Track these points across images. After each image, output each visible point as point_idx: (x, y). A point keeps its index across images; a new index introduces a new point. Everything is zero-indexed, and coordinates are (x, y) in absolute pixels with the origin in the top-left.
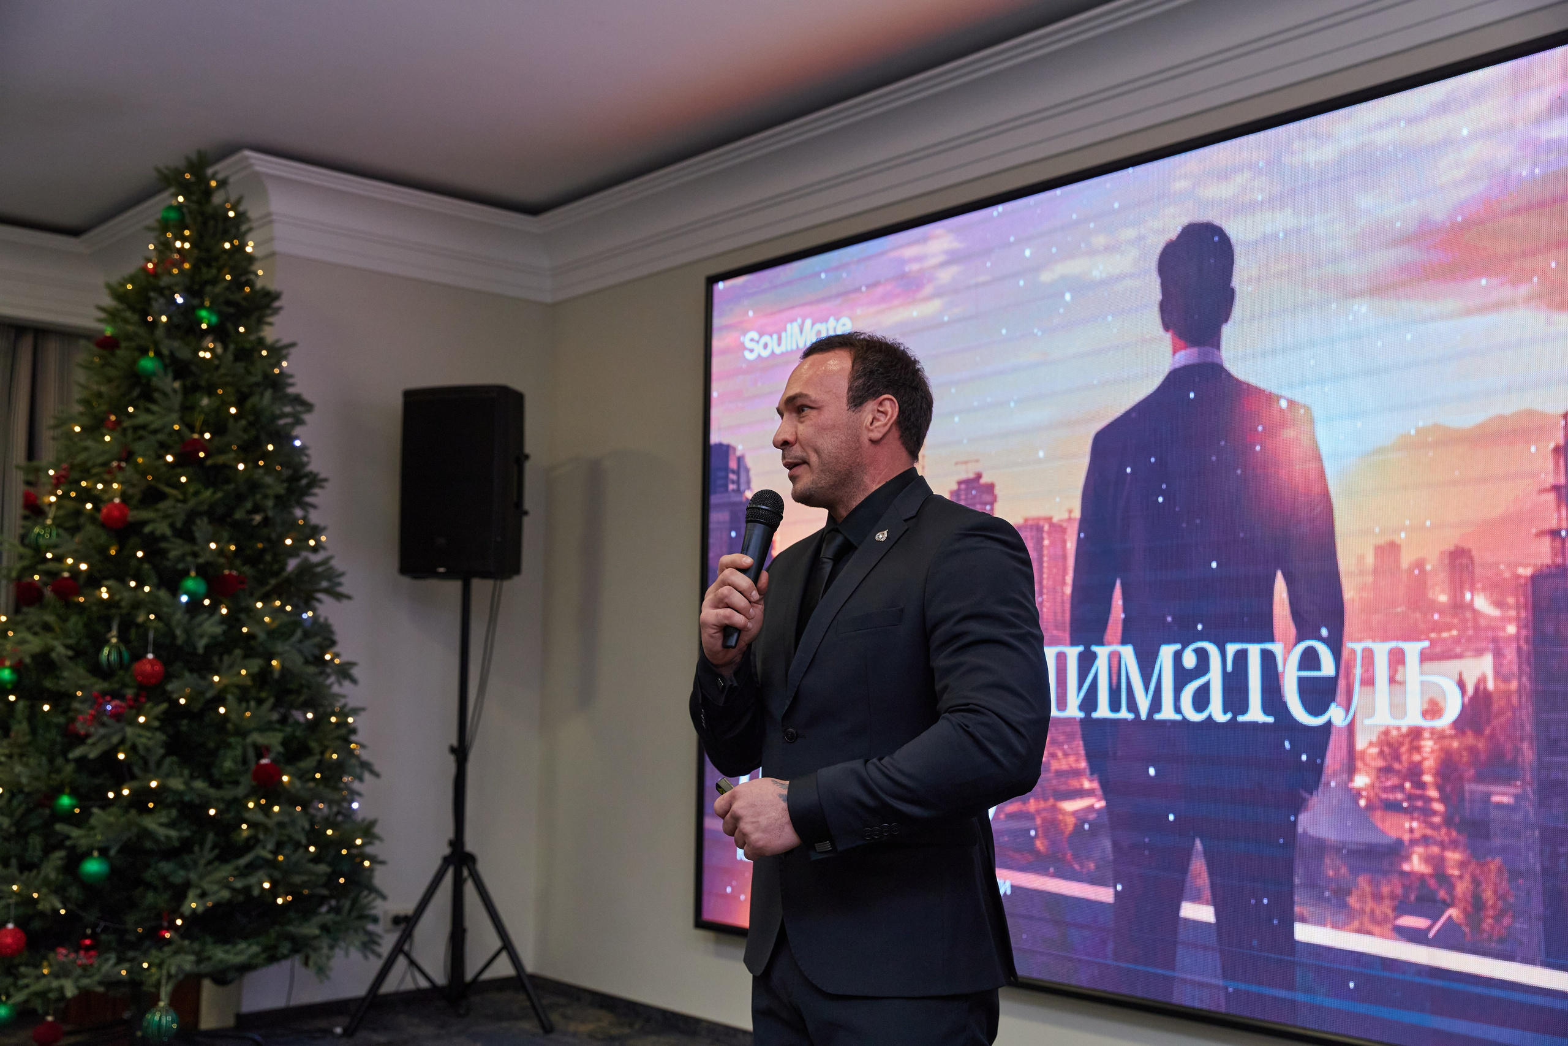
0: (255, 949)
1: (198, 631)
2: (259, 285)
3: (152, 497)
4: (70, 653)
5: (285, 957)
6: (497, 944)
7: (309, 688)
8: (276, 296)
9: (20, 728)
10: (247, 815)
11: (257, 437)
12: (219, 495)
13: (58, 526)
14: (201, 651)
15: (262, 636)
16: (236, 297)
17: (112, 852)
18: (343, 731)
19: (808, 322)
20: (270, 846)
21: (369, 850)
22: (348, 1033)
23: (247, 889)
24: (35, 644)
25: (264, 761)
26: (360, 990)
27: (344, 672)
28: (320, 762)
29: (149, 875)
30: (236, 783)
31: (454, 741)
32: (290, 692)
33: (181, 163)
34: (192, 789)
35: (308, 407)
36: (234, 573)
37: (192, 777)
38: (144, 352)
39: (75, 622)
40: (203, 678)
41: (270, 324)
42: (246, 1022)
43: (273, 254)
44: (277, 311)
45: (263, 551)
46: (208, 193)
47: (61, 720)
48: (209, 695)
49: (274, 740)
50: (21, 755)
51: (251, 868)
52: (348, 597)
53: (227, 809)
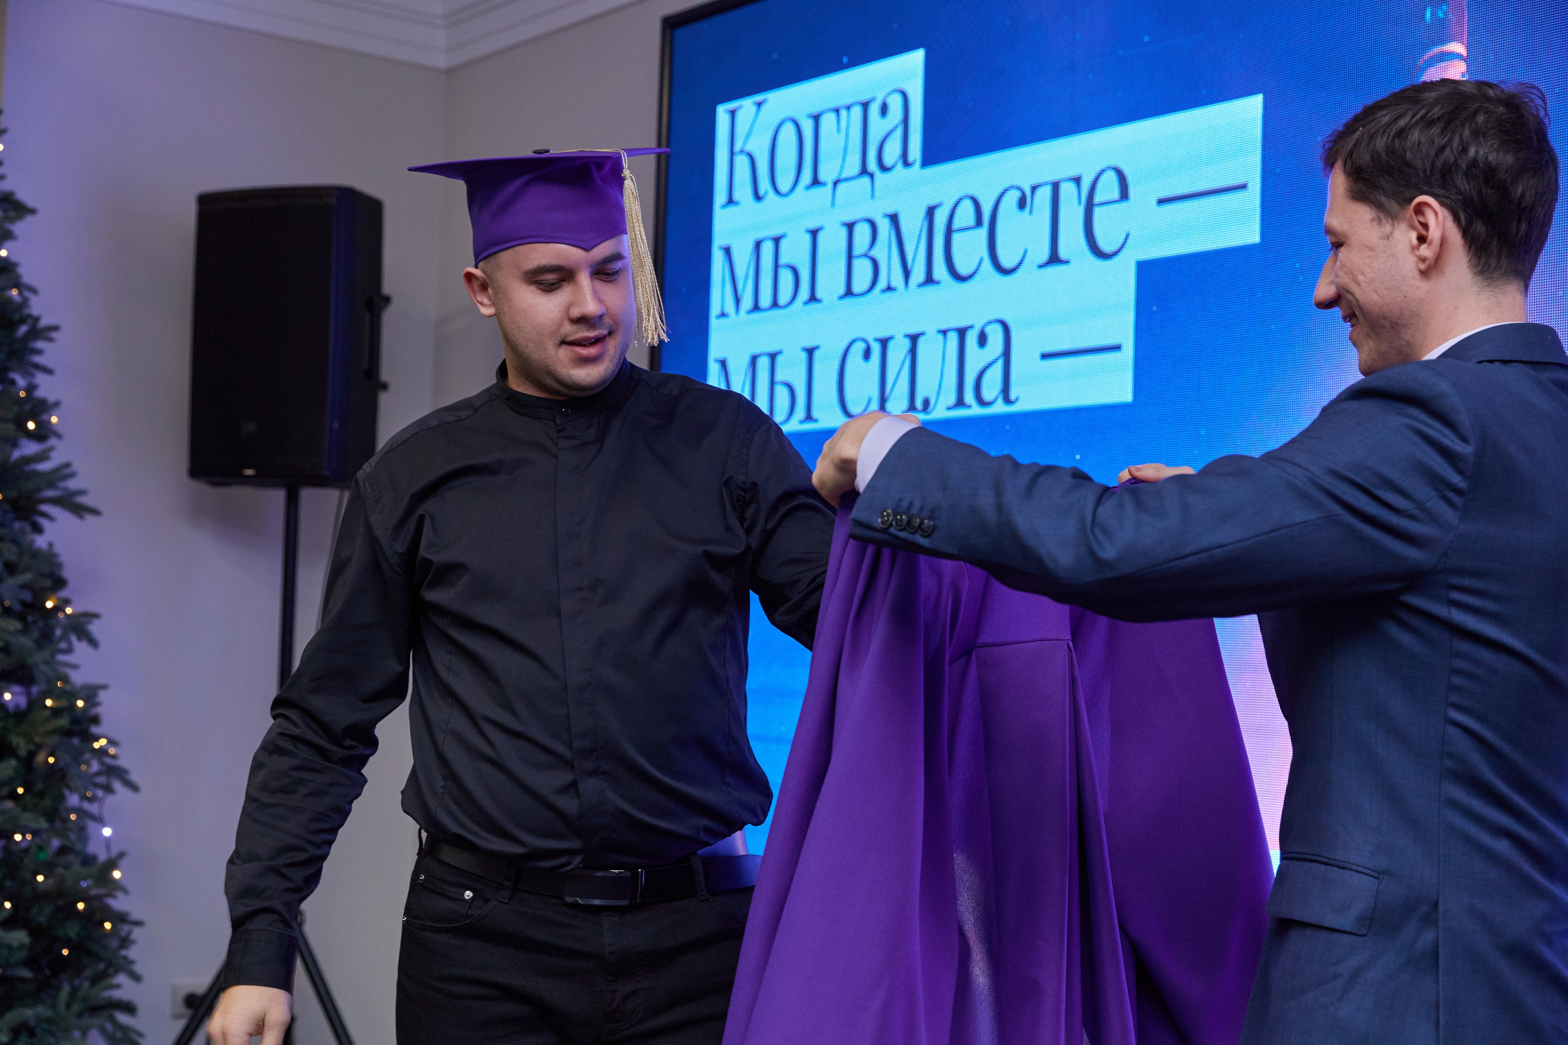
18: (72, 719)
21: (110, 902)
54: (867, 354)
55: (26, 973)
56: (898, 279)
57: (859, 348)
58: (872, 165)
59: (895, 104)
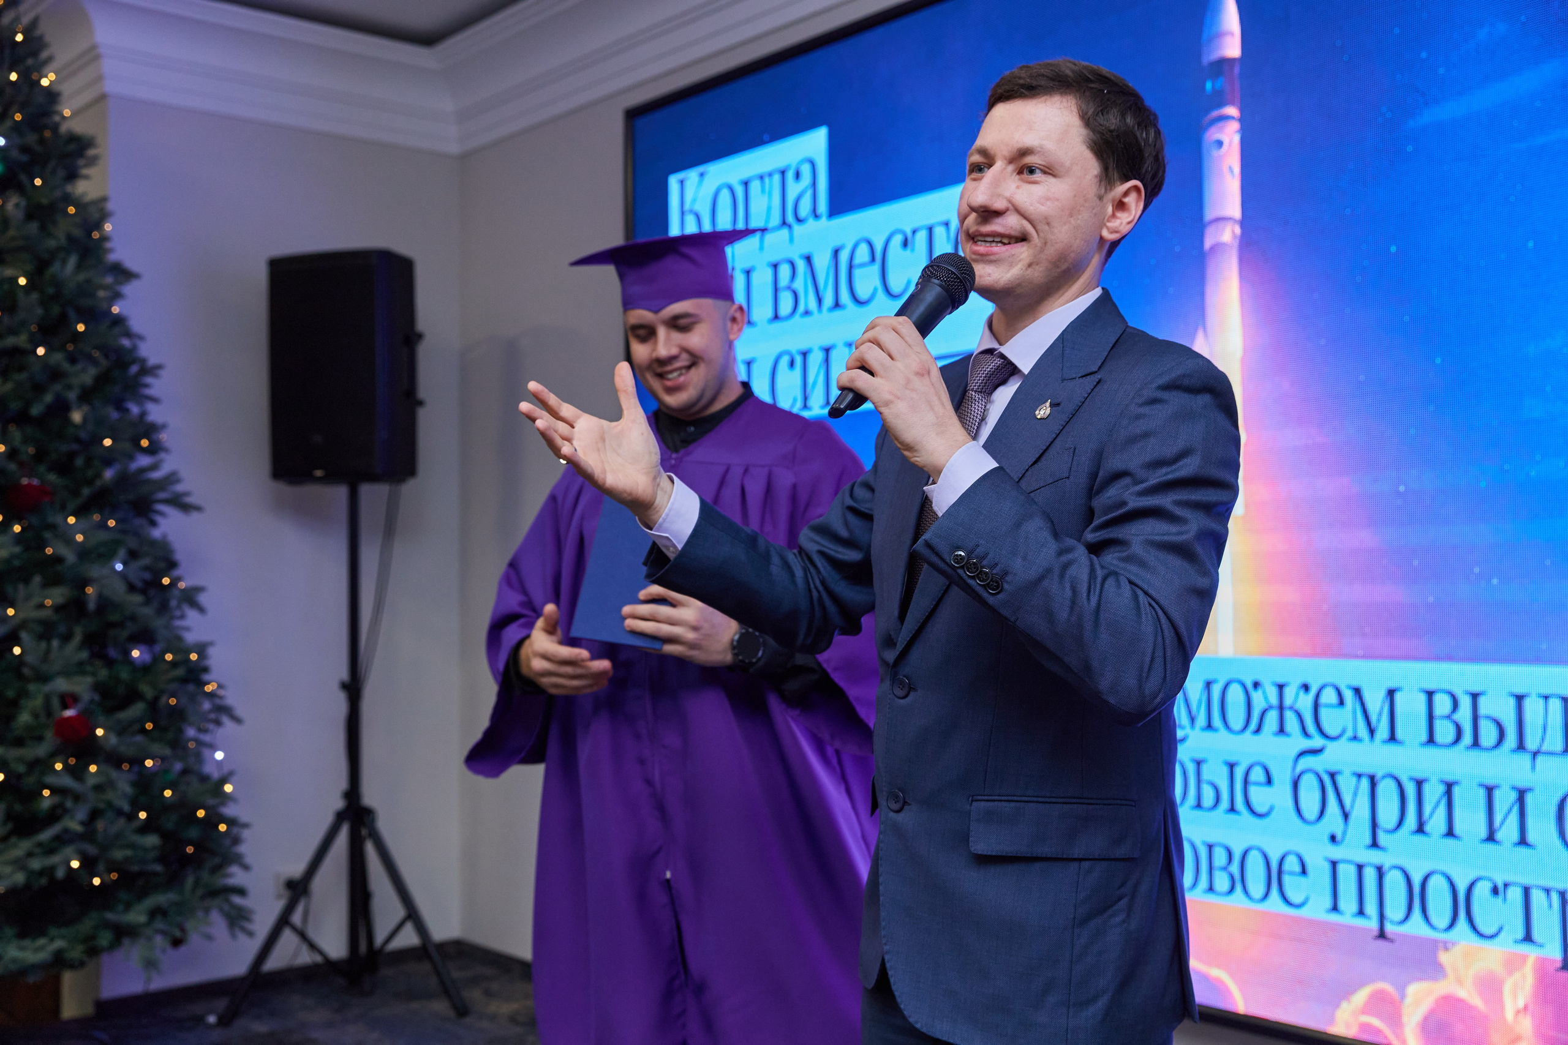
0: (59, 944)
2: (64, 128)
6: (400, 912)
8: (92, 142)
10: (50, 779)
11: (61, 315)
12: (10, 385)
15: (70, 557)
16: (31, 138)
20: (81, 814)
21: (223, 811)
22: (225, 1021)
23: (49, 871)
25: (69, 713)
26: (235, 969)
27: (191, 598)
28: (153, 709)
30: (40, 739)
31: (344, 674)
32: (113, 625)
35: (129, 277)
36: (35, 482)
41: (87, 177)
42: (107, 1009)
43: (104, 96)
44: (93, 161)
45: (72, 455)
49: (82, 686)
51: (63, 840)
52: (198, 508)
53: (29, 772)
54: (792, 364)
55: (158, 868)
56: (813, 304)
57: (785, 360)
58: (790, 218)
59: (806, 170)
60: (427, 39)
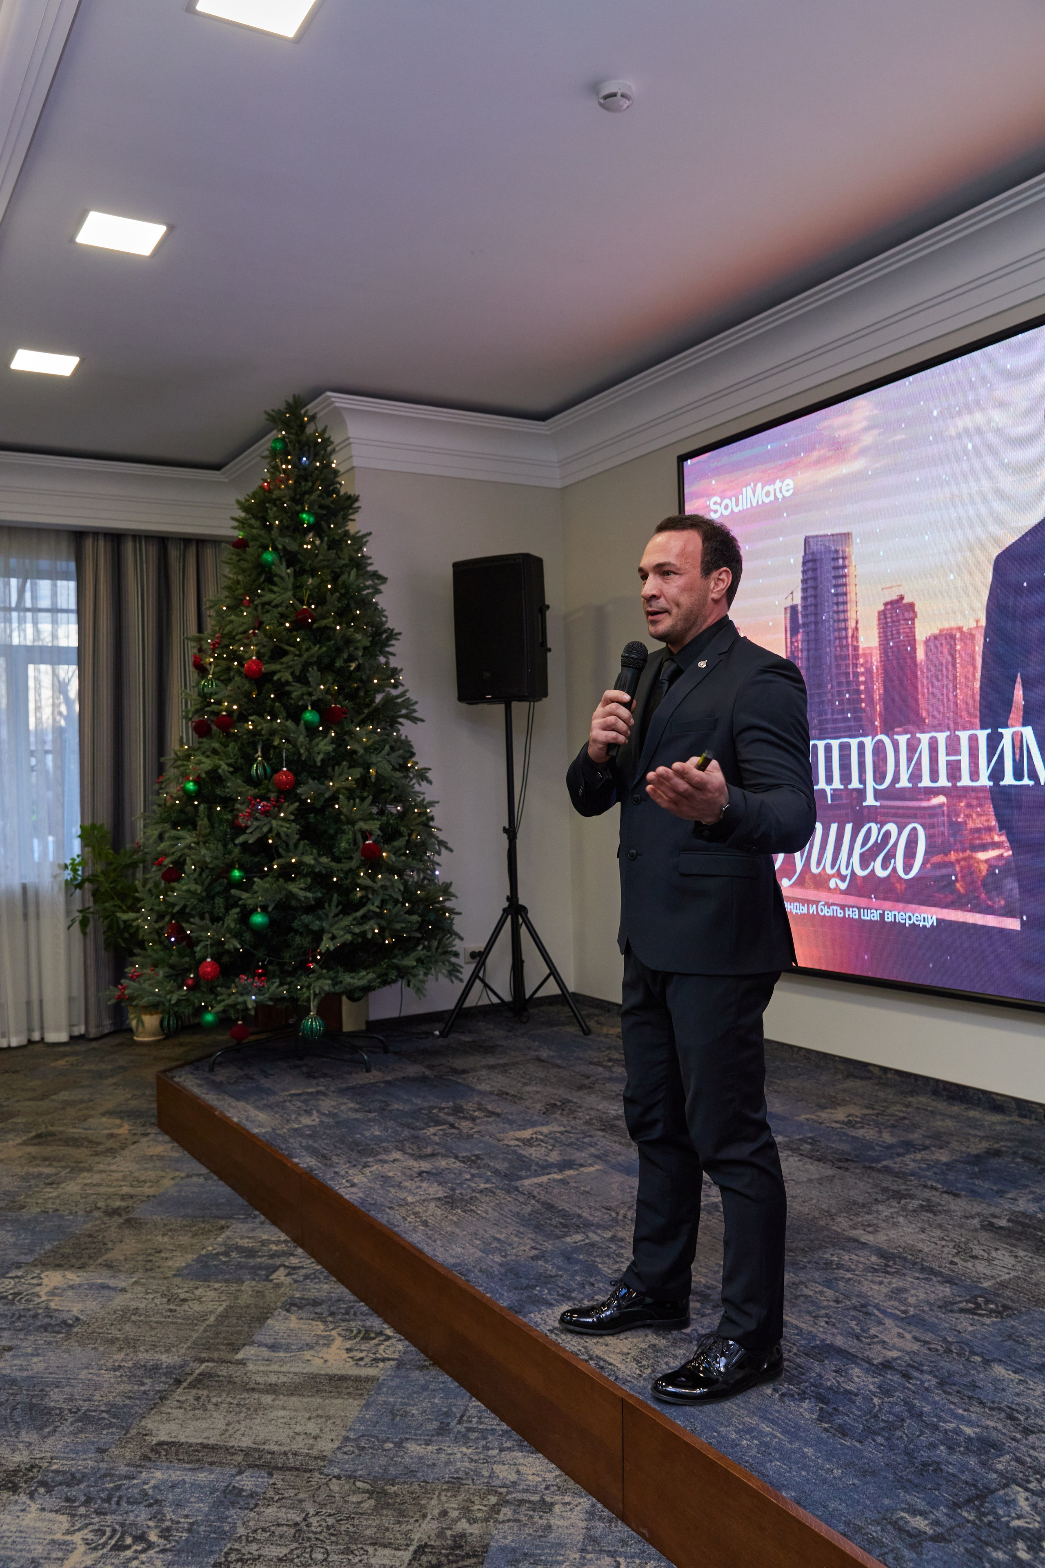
0: (372, 976)
1: (316, 749)
2: (342, 493)
3: (278, 654)
4: (231, 769)
5: (394, 981)
6: (548, 971)
7: (397, 788)
8: (356, 499)
9: (203, 822)
10: (359, 881)
11: (348, 605)
12: (324, 649)
13: (217, 679)
14: (319, 764)
15: (361, 751)
16: (327, 502)
17: (270, 909)
18: (424, 818)
19: (759, 485)
20: (377, 903)
21: (448, 904)
22: (444, 1034)
23: (363, 934)
24: (207, 764)
25: (369, 842)
26: (448, 1004)
27: (422, 776)
28: (408, 841)
29: (295, 924)
30: (351, 858)
31: (506, 824)
32: (384, 791)
33: (282, 407)
34: (319, 863)
35: (384, 580)
36: (338, 705)
37: (320, 855)
38: (265, 548)
39: (233, 747)
40: (322, 783)
41: (353, 520)
42: (373, 1026)
43: (353, 468)
44: (357, 510)
45: (358, 689)
46: (303, 426)
47: (229, 817)
48: (327, 796)
49: (374, 826)
50: (205, 843)
51: (365, 918)
53: (346, 878)
60: (542, 416)
